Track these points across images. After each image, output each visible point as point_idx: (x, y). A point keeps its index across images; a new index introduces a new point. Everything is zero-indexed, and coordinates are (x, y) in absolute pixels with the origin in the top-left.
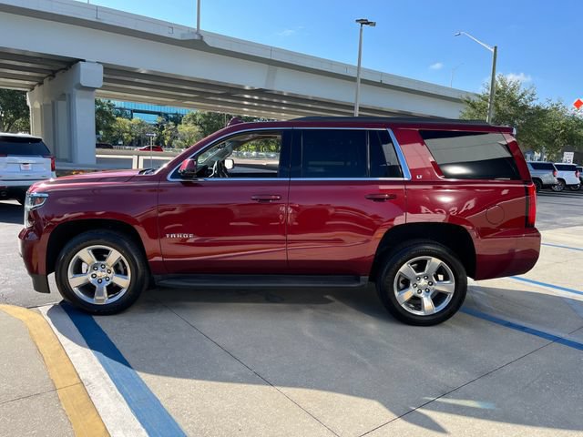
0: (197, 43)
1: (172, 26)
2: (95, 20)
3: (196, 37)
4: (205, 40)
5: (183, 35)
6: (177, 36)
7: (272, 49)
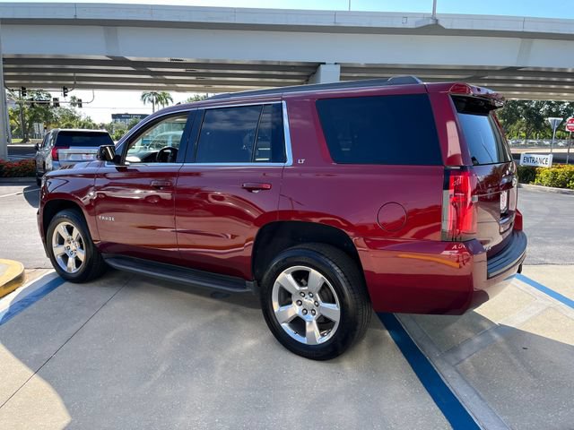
0: (432, 28)
1: (405, 16)
2: (333, 25)
3: (431, 22)
4: (441, 23)
5: (417, 23)
6: (411, 25)
7: (524, 20)
